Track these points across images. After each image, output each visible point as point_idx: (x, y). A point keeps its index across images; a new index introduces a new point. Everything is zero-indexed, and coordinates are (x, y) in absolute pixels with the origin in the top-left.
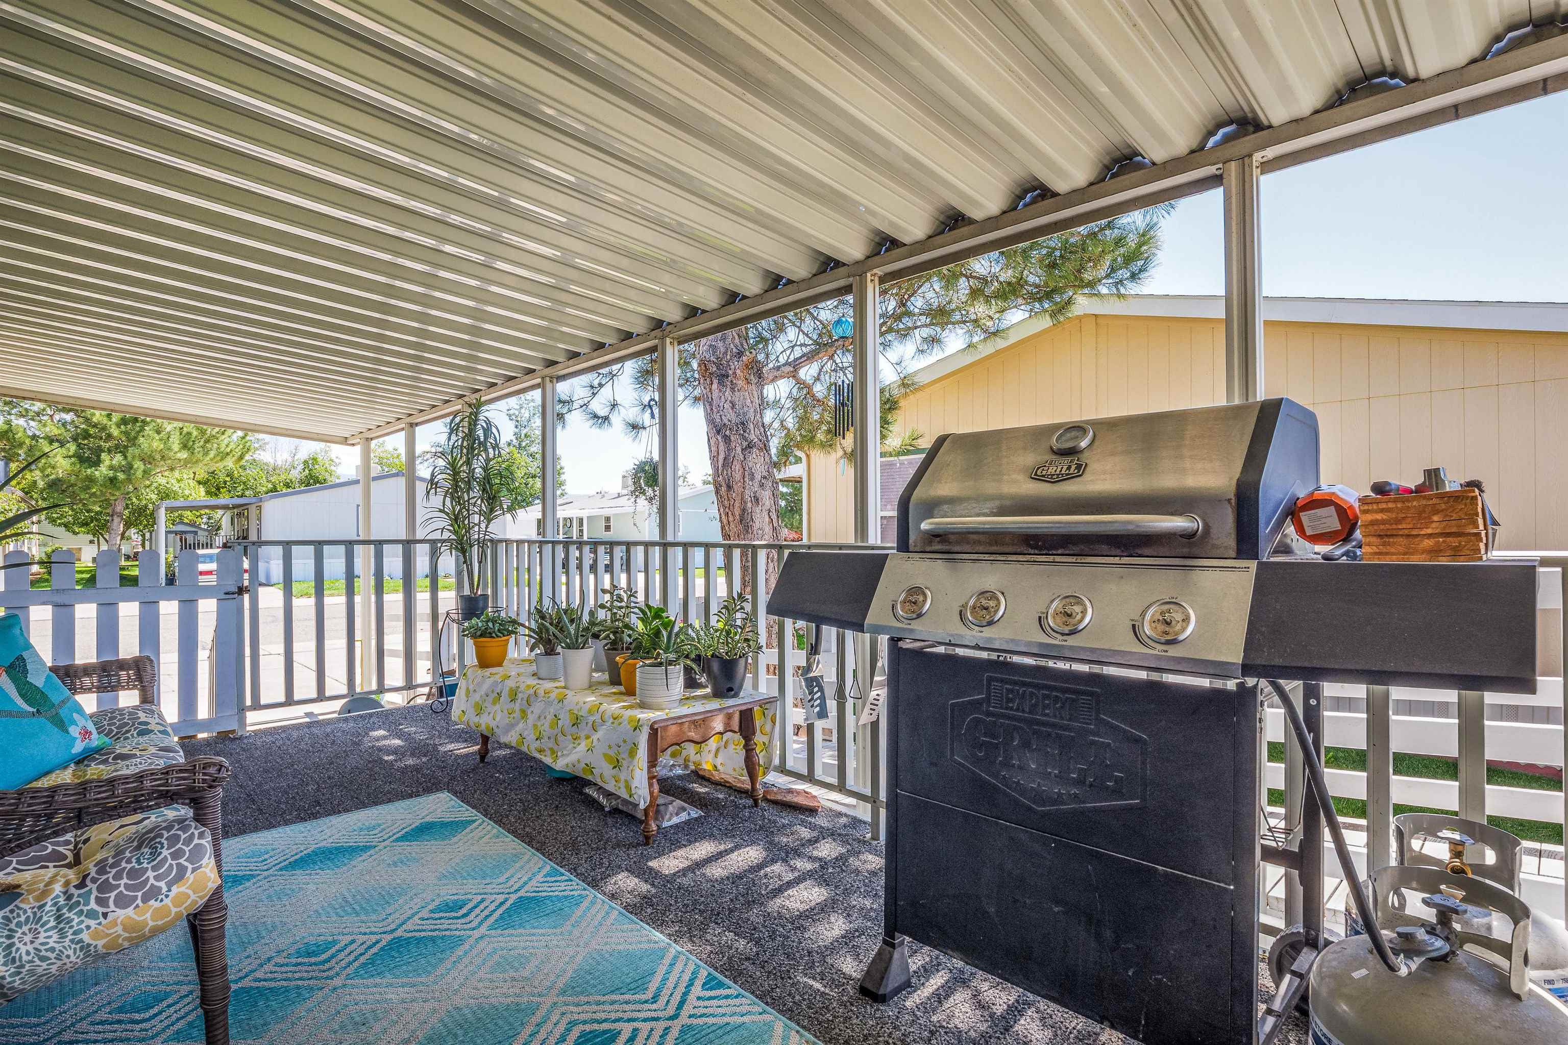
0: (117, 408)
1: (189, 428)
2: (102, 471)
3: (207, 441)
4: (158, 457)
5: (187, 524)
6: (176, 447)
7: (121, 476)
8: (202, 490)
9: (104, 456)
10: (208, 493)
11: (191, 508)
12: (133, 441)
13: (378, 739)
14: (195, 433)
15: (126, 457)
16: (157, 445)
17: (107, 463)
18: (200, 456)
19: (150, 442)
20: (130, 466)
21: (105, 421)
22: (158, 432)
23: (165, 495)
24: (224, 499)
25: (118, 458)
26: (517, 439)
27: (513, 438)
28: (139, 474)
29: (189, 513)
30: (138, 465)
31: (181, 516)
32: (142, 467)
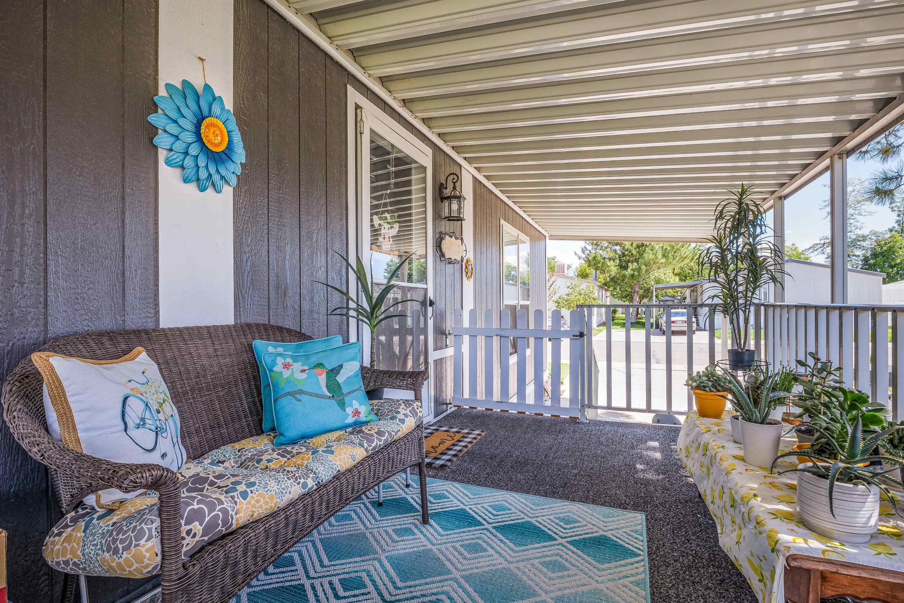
0: (636, 239)
1: (667, 246)
2: (629, 272)
3: (675, 252)
4: (652, 263)
5: (670, 296)
6: (660, 256)
7: (636, 273)
8: (677, 278)
9: (630, 264)
10: (680, 280)
11: (672, 288)
12: (641, 255)
13: (648, 449)
14: (669, 248)
15: (638, 264)
16: (651, 256)
17: (631, 268)
18: (671, 260)
19: (649, 255)
20: (640, 268)
21: (630, 247)
22: (652, 250)
23: (658, 281)
24: (689, 282)
25: (635, 264)
26: (899, 225)
27: (896, 225)
28: (644, 272)
29: (670, 290)
30: (643, 267)
31: (666, 293)
32: (645, 268)
